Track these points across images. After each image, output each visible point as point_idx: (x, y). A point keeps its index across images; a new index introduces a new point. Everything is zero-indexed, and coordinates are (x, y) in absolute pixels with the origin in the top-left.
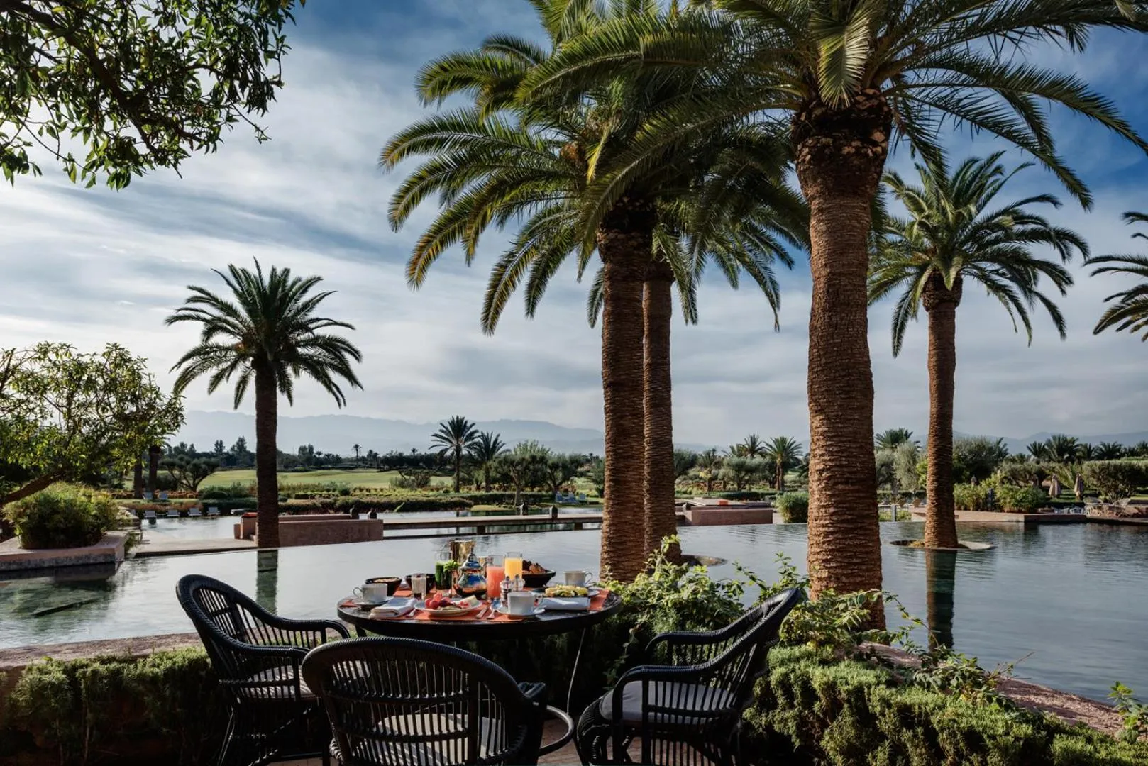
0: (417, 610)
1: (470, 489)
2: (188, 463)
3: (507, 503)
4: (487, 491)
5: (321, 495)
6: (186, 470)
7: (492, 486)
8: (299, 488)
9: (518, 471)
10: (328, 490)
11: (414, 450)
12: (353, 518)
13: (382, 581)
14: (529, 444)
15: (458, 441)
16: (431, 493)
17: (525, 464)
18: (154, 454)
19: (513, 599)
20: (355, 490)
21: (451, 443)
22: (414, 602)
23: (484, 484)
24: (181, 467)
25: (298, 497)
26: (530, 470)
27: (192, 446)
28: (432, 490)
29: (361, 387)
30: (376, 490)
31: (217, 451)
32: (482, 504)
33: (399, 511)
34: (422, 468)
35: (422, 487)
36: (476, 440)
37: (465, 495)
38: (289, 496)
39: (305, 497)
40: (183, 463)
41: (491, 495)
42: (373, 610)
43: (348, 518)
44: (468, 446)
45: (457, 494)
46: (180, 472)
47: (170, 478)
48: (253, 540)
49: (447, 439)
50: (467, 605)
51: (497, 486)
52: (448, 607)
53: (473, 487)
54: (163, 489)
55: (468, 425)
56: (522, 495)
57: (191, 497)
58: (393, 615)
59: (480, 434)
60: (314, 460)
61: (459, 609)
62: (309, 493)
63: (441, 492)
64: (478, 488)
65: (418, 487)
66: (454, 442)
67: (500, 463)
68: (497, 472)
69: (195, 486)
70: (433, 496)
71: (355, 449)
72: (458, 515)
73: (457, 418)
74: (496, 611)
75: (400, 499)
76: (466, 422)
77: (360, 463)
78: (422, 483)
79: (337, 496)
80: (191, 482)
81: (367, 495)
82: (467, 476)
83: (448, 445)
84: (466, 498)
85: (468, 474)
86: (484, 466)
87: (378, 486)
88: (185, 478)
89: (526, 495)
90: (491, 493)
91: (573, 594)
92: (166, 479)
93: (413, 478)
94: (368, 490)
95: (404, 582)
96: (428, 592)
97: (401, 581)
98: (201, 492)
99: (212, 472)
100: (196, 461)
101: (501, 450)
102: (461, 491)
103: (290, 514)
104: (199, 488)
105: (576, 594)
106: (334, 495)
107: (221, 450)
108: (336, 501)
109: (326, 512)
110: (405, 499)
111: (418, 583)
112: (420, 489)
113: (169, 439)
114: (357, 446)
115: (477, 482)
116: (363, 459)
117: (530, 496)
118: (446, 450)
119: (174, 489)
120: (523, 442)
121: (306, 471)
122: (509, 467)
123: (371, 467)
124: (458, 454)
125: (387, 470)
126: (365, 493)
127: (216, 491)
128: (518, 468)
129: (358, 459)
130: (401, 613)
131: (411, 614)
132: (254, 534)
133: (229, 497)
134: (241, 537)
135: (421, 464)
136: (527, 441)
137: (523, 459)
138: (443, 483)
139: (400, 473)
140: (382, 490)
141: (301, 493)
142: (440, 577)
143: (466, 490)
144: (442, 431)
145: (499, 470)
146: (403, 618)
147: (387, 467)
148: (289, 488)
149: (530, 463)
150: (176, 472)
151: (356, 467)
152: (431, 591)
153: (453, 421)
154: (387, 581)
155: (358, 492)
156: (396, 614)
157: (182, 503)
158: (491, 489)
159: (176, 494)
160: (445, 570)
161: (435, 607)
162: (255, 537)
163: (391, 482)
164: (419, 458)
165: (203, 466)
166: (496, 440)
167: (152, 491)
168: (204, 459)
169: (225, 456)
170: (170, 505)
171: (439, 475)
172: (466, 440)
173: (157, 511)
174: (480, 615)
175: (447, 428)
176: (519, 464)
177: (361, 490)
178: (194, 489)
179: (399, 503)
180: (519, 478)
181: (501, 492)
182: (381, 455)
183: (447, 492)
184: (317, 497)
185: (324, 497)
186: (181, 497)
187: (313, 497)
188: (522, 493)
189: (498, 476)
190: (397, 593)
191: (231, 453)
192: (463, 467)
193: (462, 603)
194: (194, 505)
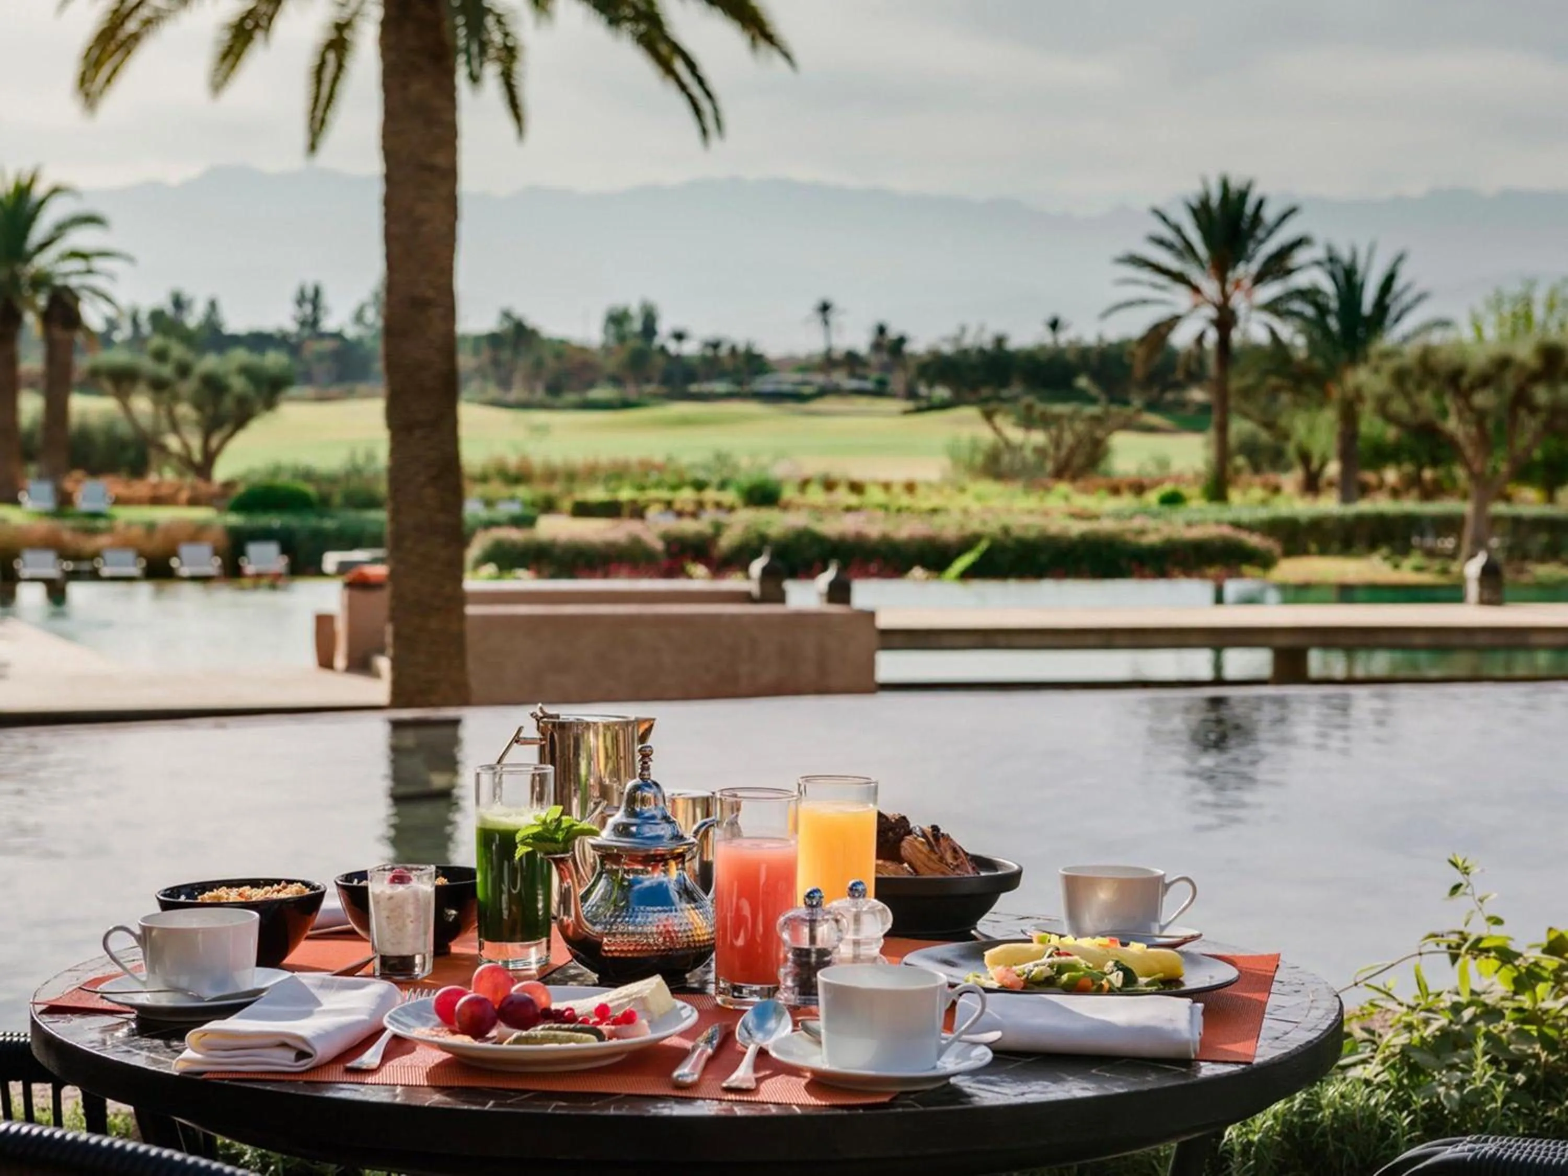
0: (396, 1037)
1: (1276, 490)
2: (184, 370)
3: (1431, 553)
4: (1347, 498)
5: (669, 504)
6: (176, 398)
7: (1369, 477)
8: (591, 474)
9: (1480, 417)
10: (699, 486)
11: (1054, 325)
12: (764, 598)
13: (233, 895)
14: (1540, 296)
15: (1223, 280)
16: (1110, 504)
17: (1510, 382)
18: (59, 334)
19: (841, 994)
20: (804, 484)
21: (1196, 290)
22: (384, 1001)
23: (1333, 469)
24: (158, 386)
25: (583, 510)
26: (1533, 410)
27: (213, 305)
28: (1115, 491)
29: (787, 56)
30: (887, 486)
31: (303, 324)
32: (1324, 552)
33: (968, 574)
34: (1085, 398)
35: (1074, 479)
36: (1301, 280)
37: (1246, 516)
38: (549, 506)
39: (610, 510)
40: (166, 371)
41: (1361, 519)
42: (192, 1036)
43: (746, 597)
44: (1274, 307)
45: (1214, 510)
46: (156, 403)
47: (124, 429)
48: (376, 675)
49: (1179, 278)
50: (628, 1018)
51: (1391, 475)
52: (538, 1031)
53: (1291, 480)
54: (95, 471)
55: (1270, 214)
56: (1496, 520)
57: (194, 502)
58: (284, 1060)
59: (1318, 252)
60: (659, 361)
61: (591, 1042)
62: (625, 494)
63: (1152, 497)
64: (1312, 485)
65: (1059, 474)
66: (1210, 287)
67: (1400, 377)
68: (1390, 418)
69: (210, 457)
70: (1118, 515)
71: (818, 318)
72: (1219, 599)
73: (1225, 186)
74: (762, 1053)
75: (974, 526)
76: (1260, 204)
77: (840, 378)
78: (1079, 460)
79: (731, 509)
80: (196, 443)
81: (849, 509)
82: (1265, 436)
83: (1181, 298)
84: (1250, 528)
85: (1269, 425)
86: (1336, 393)
87: (898, 474)
88: (175, 428)
89: (1517, 521)
90: (1365, 506)
91: (1117, 979)
92: (109, 432)
93: (1038, 437)
94: (856, 488)
95: (333, 902)
96: (441, 949)
97: (317, 897)
98: (229, 485)
99: (270, 404)
100: (209, 363)
101: (1409, 323)
102: (1235, 496)
103: (540, 575)
104: (223, 471)
105: (1130, 977)
106: (718, 505)
107: (315, 322)
108: (718, 528)
109: (674, 570)
110: (993, 527)
111: (395, 906)
112: (1063, 487)
113: (111, 276)
114: (825, 308)
115: (1305, 457)
116: (852, 361)
117: (1539, 524)
118: (1173, 322)
119: (138, 469)
120: (1514, 288)
121: (625, 405)
122: (1438, 396)
123: (881, 391)
124: (1224, 342)
125: (944, 406)
126: (844, 496)
127: (284, 480)
128: (1481, 399)
129: (829, 362)
130: (323, 1051)
131: (370, 1057)
132: (381, 651)
133: (322, 505)
134: (340, 661)
135: (1083, 382)
136: (1532, 283)
137: (1504, 363)
138: (1163, 464)
139: (989, 416)
140: (910, 487)
141: (597, 494)
142: (498, 881)
143: (1257, 493)
144: (1161, 242)
145: (1399, 406)
146: (336, 1074)
147: (942, 392)
148: (551, 476)
149: (1535, 377)
150: (142, 404)
151: (822, 393)
152: (456, 948)
153: (1205, 203)
154: (257, 894)
155: (816, 495)
156: (302, 1055)
157: (151, 527)
158: (1365, 490)
159: (141, 488)
160: (521, 851)
161: (478, 1029)
162: (384, 664)
163: (953, 452)
164: (1071, 357)
165: (238, 384)
166: (1390, 279)
167: (54, 475)
168: (240, 356)
169: (327, 345)
170: (110, 530)
171: (1151, 429)
172: (1260, 279)
173: (64, 554)
174: (686, 1072)
175: (1178, 230)
176: (1485, 380)
177: (829, 485)
178: (204, 469)
179: (966, 544)
180: (1485, 443)
181: (1410, 505)
182: (918, 345)
183: (1173, 499)
184: (653, 513)
185: (680, 514)
186: (156, 500)
187: (638, 512)
188: (1499, 508)
189: (1391, 433)
190: (302, 951)
191: (351, 332)
192: (1247, 393)
193: (602, 1011)
194: (196, 533)
